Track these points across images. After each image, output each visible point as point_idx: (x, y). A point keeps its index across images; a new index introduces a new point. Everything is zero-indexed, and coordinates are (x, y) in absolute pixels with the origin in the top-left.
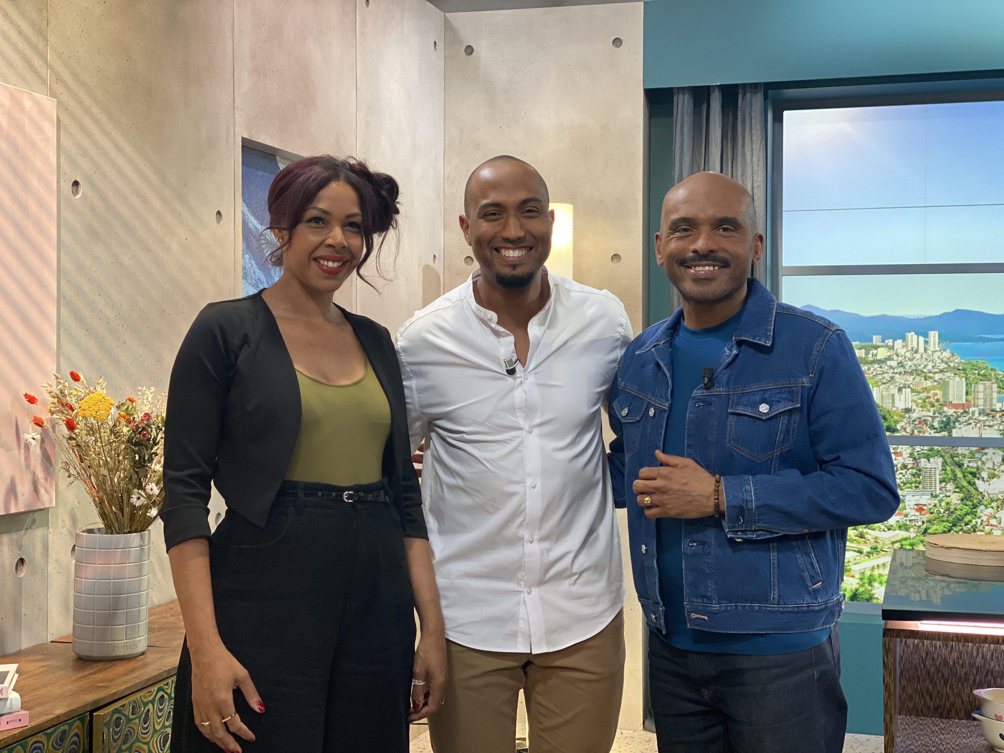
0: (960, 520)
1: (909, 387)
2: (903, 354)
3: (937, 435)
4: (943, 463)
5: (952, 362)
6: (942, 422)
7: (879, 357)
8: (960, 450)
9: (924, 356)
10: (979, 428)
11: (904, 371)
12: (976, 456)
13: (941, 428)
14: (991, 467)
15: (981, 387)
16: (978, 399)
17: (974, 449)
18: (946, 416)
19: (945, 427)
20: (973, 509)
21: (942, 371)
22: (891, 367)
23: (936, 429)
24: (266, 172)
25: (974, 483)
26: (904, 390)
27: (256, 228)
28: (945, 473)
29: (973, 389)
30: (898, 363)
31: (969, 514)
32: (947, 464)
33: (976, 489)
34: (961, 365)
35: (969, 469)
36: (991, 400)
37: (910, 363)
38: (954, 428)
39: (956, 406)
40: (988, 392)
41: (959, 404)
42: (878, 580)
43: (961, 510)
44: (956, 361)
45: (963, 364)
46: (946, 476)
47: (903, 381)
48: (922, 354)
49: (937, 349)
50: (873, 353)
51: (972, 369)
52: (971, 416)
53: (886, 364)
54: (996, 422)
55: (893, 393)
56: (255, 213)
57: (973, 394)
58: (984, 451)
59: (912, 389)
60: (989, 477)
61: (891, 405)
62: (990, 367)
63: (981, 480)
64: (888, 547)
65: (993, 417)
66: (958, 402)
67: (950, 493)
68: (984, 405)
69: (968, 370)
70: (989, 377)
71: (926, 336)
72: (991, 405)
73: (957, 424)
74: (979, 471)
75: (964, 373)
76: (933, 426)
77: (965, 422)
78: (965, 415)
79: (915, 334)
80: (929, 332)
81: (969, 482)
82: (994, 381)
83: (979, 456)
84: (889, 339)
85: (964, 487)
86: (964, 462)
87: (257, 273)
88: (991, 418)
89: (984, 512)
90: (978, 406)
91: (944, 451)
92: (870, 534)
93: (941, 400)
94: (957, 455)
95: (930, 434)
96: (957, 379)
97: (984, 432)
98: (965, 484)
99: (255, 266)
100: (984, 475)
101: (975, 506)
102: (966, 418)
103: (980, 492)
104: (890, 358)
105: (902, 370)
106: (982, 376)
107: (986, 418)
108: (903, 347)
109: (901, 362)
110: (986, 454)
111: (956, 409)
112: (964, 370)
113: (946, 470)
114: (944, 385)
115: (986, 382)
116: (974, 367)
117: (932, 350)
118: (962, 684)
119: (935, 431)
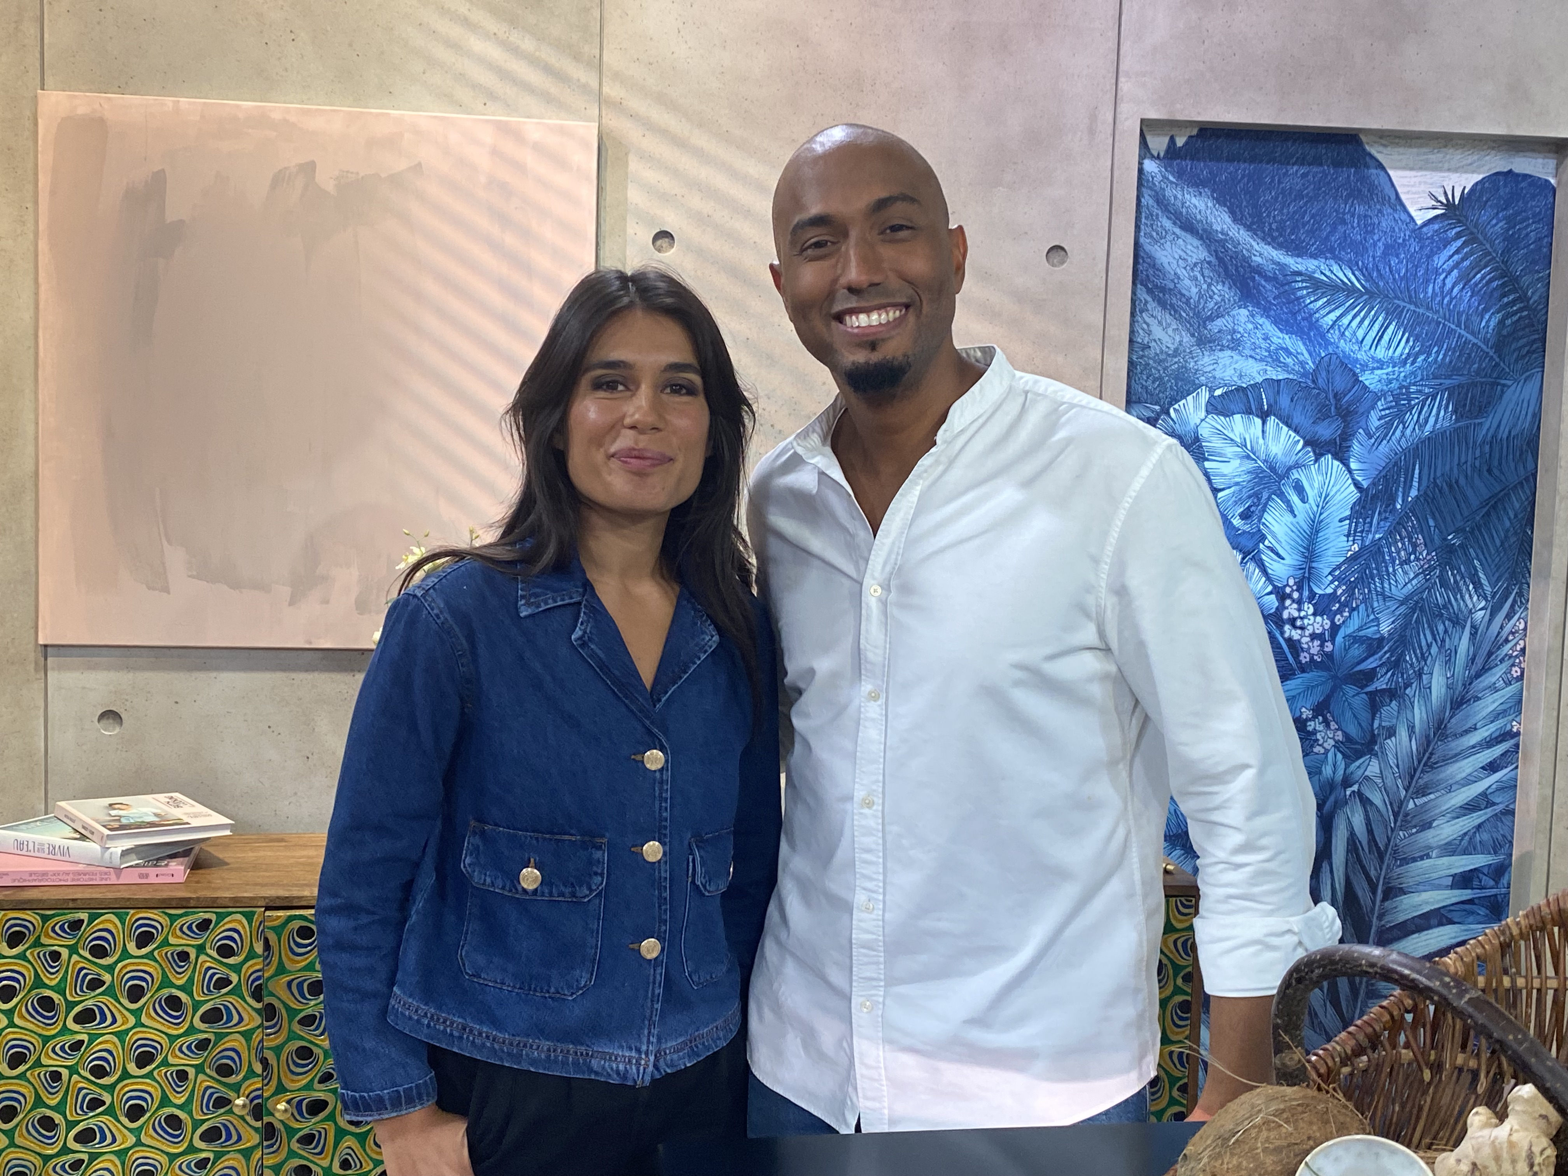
24: (1321, 165)
27: (1278, 264)
56: (1274, 239)
87: (1274, 339)
99: (1268, 327)
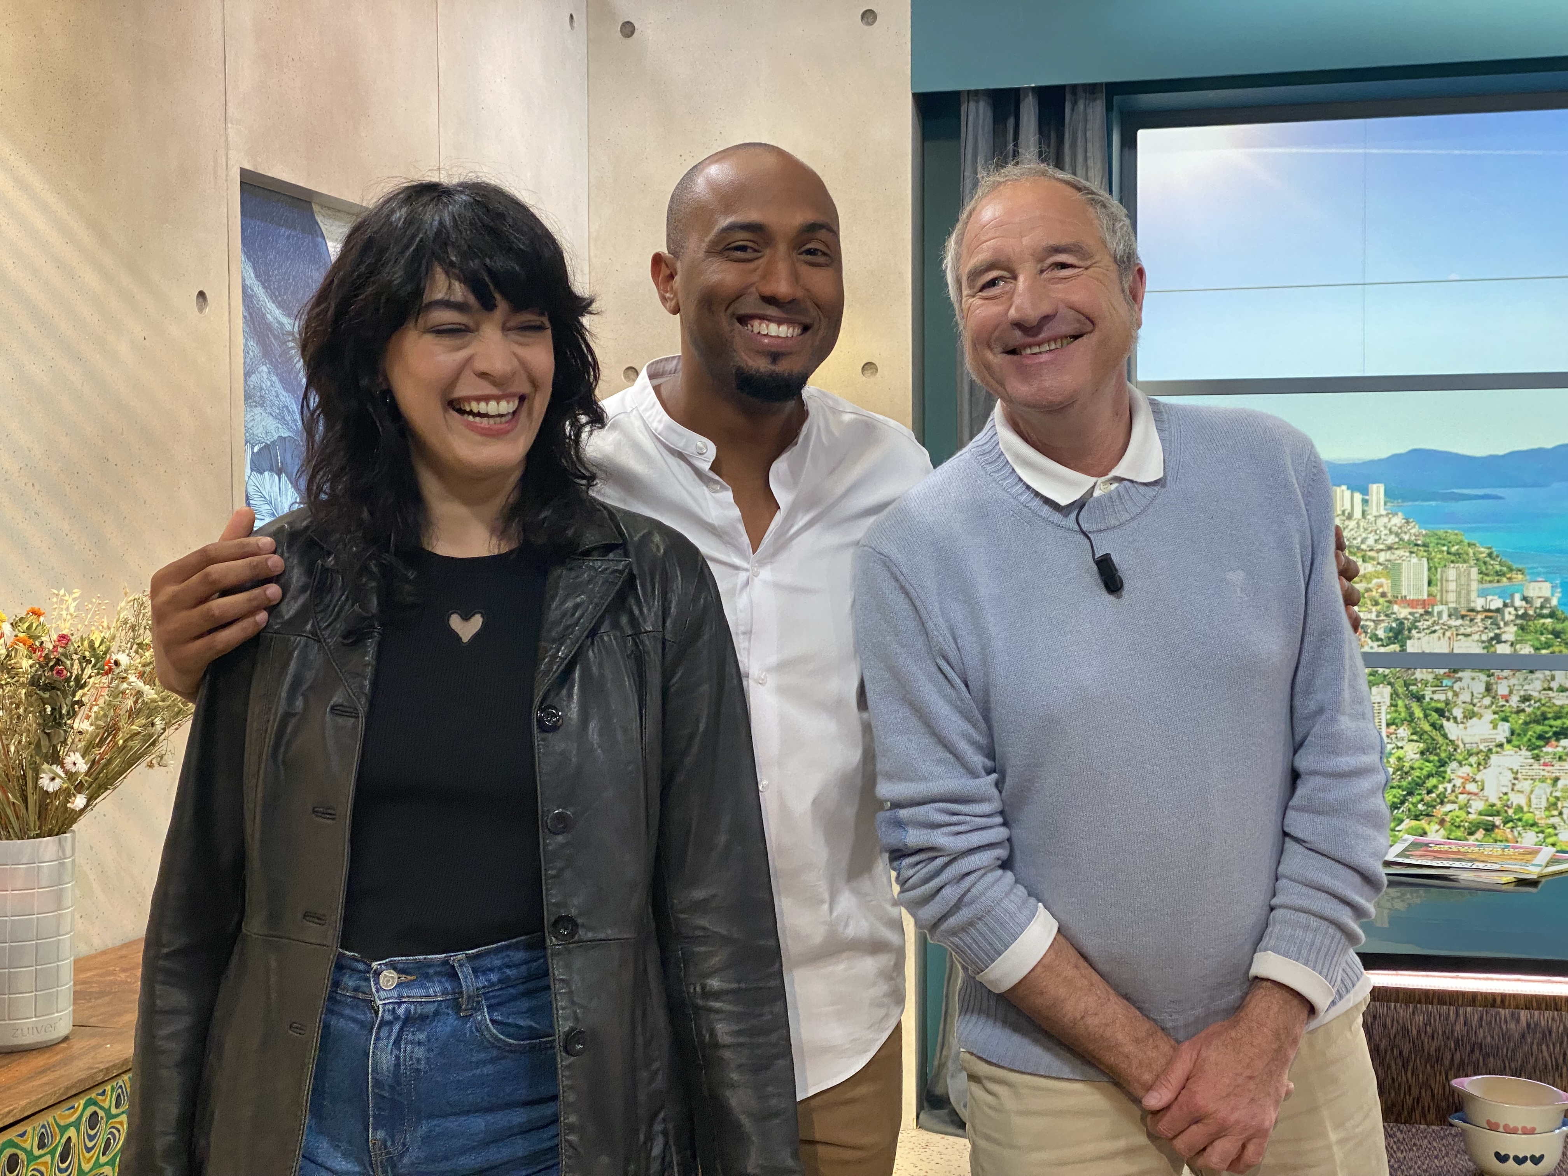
0: (1419, 784)
3: (1382, 650)
4: (1392, 695)
5: (1405, 533)
6: (1391, 629)
8: (1420, 674)
9: (1362, 524)
10: (1449, 638)
12: (1445, 682)
13: (1389, 638)
14: (1468, 700)
15: (1452, 573)
16: (1447, 592)
17: (1442, 671)
18: (1396, 620)
19: (1396, 637)
20: (1440, 766)
21: (1390, 548)
23: (1381, 640)
25: (1442, 726)
28: (1396, 711)
29: (1439, 576)
31: (1433, 776)
32: (1398, 695)
33: (1445, 736)
34: (1421, 538)
35: (1433, 704)
36: (1468, 593)
38: (1410, 638)
39: (1412, 604)
40: (1463, 580)
41: (1418, 600)
43: (1421, 769)
44: (1413, 531)
45: (1424, 536)
46: (1395, 715)
49: (1383, 512)
51: (1438, 544)
52: (1436, 619)
54: (1475, 629)
57: (1439, 584)
58: (1457, 676)
60: (1465, 717)
62: (1466, 541)
63: (1452, 720)
65: (1471, 620)
66: (1415, 598)
67: (1404, 743)
68: (1458, 601)
69: (1431, 545)
70: (1465, 556)
71: (1365, 491)
72: (1469, 601)
73: (1414, 632)
74: (1449, 707)
75: (1425, 551)
76: (1376, 635)
77: (1428, 629)
78: (1427, 617)
80: (1370, 485)
81: (1433, 725)
82: (1472, 563)
83: (1450, 684)
85: (1426, 732)
86: (1426, 693)
87: (281, 398)
88: (1467, 622)
89: (1456, 772)
90: (1447, 604)
91: (1394, 675)
93: (1389, 595)
94: (1414, 682)
95: (1372, 648)
96: (1414, 560)
97: (1456, 644)
98: (1427, 727)
100: (1458, 712)
101: (1443, 763)
102: (1429, 623)
103: (1450, 741)
106: (1455, 555)
107: (1460, 622)
110: (1460, 679)
111: (1413, 607)
112: (1425, 545)
113: (1396, 706)
114: (1392, 570)
115: (1461, 565)
116: (1441, 541)
117: (1375, 513)
118: (1432, 1067)
119: (1380, 643)
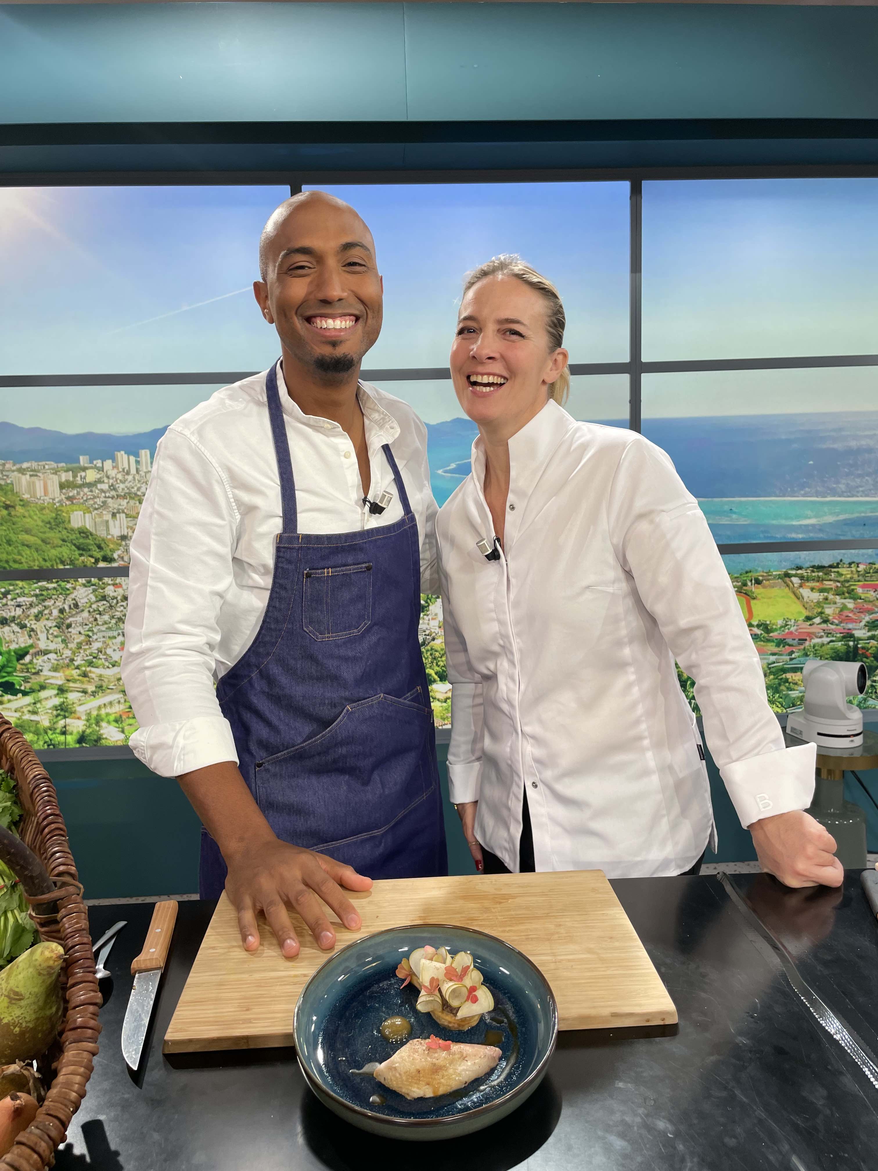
1: (123, 512)
2: (114, 475)
7: (88, 480)
11: (117, 495)
22: (102, 491)
26: (118, 515)
30: (110, 487)
37: (122, 486)
42: (106, 720)
47: (116, 506)
48: (134, 475)
50: (81, 476)
53: (97, 488)
55: (107, 519)
59: (126, 514)
61: (105, 532)
64: (113, 684)
79: (125, 453)
84: (98, 459)
92: (93, 673)
104: (100, 481)
105: (113, 493)
108: (113, 467)
109: (112, 485)
